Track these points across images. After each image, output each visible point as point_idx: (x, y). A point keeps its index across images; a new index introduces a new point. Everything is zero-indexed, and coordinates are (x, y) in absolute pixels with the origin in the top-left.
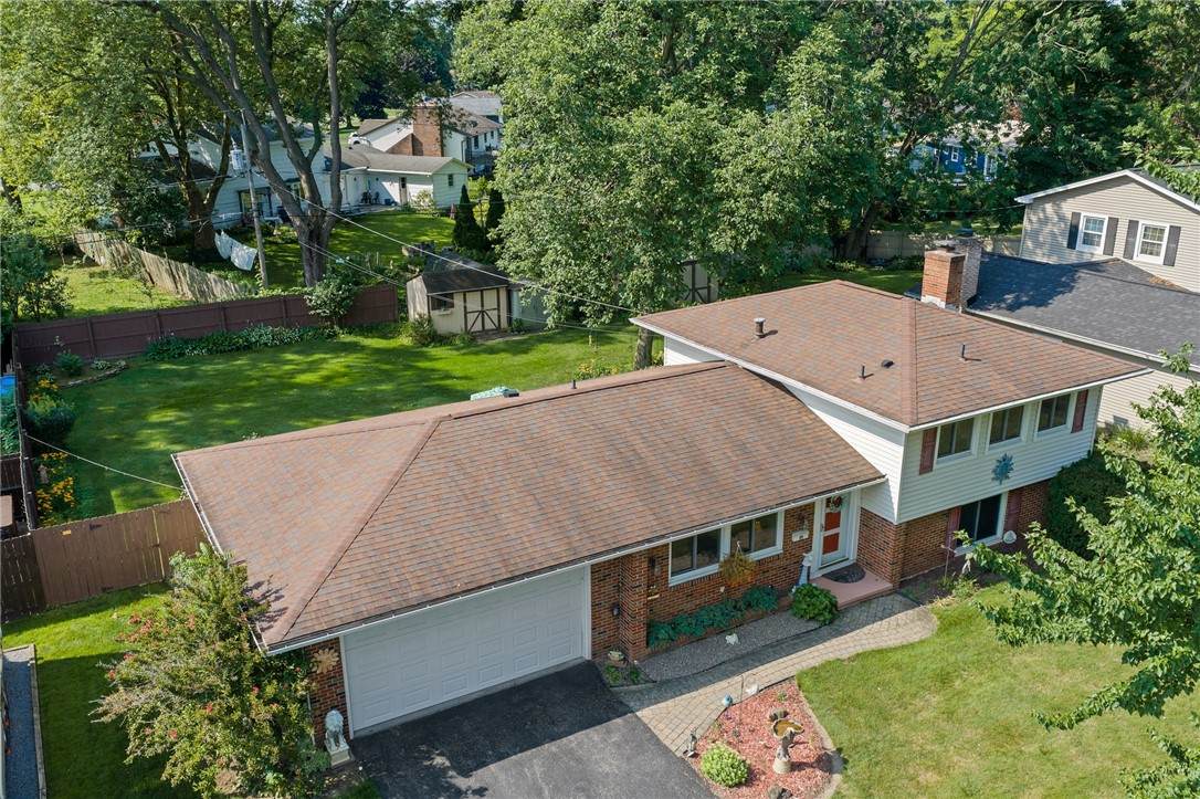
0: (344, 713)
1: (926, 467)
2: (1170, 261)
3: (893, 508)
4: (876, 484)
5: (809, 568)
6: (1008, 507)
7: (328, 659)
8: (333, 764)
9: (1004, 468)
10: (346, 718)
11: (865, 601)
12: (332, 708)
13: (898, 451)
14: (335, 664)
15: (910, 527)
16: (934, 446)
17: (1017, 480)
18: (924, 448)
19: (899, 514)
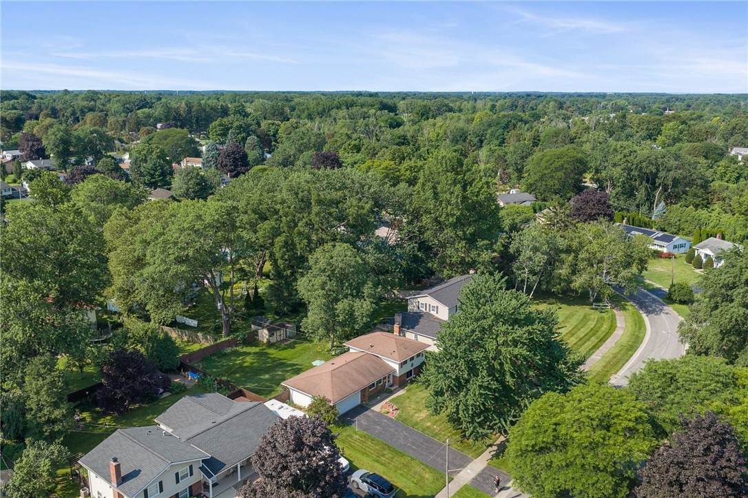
1: (402, 367)
2: (437, 313)
3: (398, 374)
4: (394, 371)
5: (387, 386)
6: (413, 371)
9: (412, 365)
11: (395, 389)
13: (398, 366)
15: (400, 377)
16: (403, 364)
17: (414, 367)
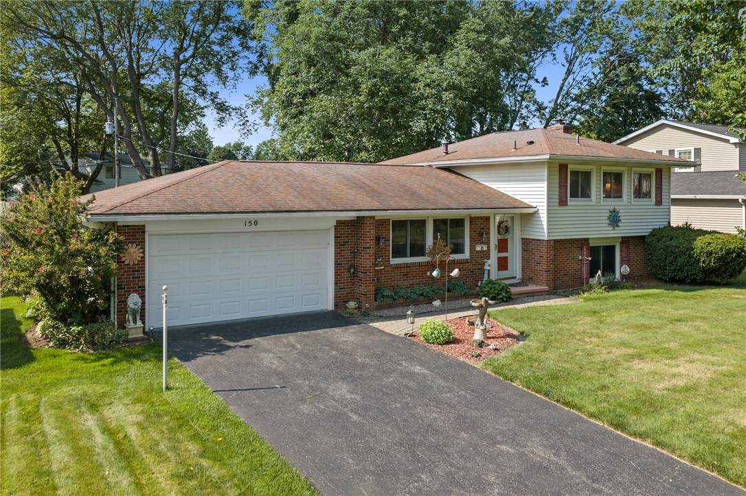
0: (143, 297)
1: (563, 202)
3: (544, 229)
4: (531, 213)
5: (489, 270)
6: (621, 255)
7: (135, 252)
8: (129, 337)
9: (614, 218)
10: (143, 303)
12: (134, 292)
14: (139, 259)
15: (557, 244)
16: (567, 186)
17: (626, 229)
18: (560, 187)
19: (548, 233)
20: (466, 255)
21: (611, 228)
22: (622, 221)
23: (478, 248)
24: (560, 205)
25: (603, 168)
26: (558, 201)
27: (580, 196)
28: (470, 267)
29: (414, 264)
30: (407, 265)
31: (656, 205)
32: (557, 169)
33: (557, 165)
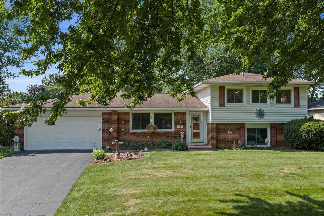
1: (222, 105)
10: (23, 140)
12: (20, 136)
18: (220, 97)
19: (212, 120)
20: (173, 130)
21: (259, 119)
22: (266, 115)
23: (178, 127)
24: (220, 106)
25: (251, 88)
26: (219, 104)
27: (235, 102)
28: (174, 135)
29: (142, 133)
30: (138, 133)
31: (294, 107)
32: (218, 89)
33: (218, 87)
